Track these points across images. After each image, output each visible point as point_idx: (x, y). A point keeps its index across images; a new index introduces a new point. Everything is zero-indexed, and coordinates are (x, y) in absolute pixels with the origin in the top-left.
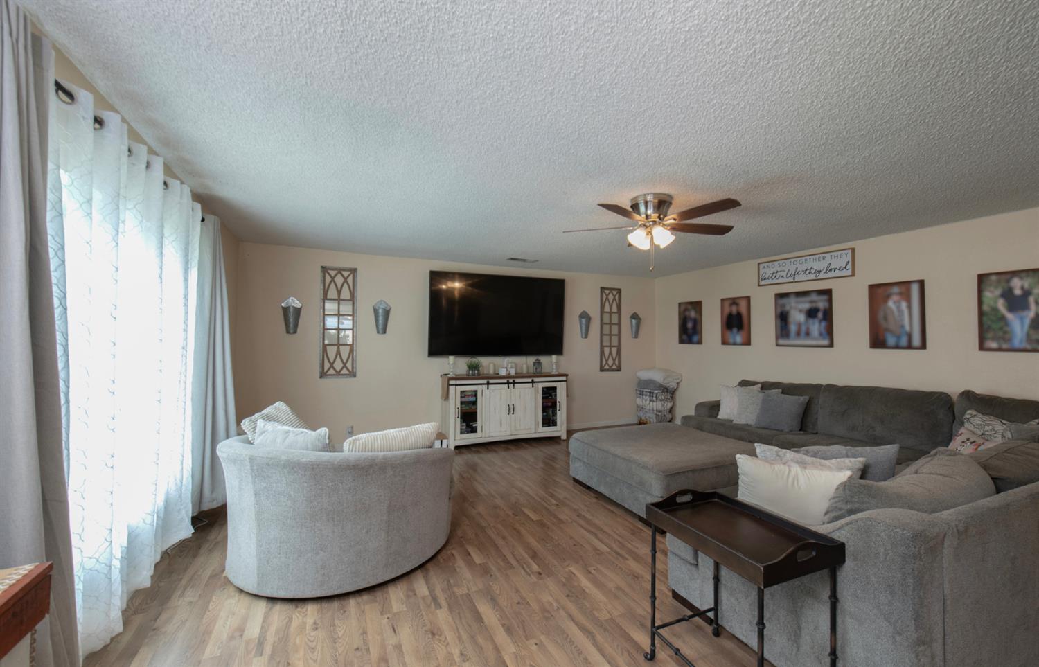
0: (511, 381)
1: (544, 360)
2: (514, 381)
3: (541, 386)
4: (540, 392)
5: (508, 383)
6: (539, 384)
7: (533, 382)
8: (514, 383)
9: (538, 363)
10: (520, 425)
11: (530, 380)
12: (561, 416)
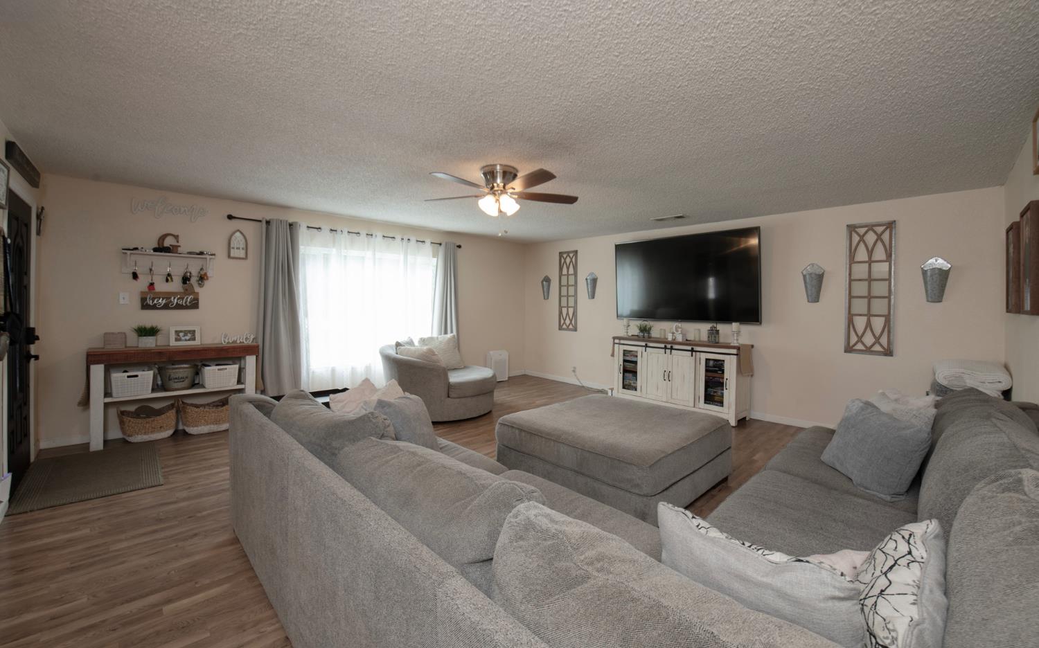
0: (669, 346)
1: (721, 327)
2: (672, 347)
3: (704, 356)
4: (703, 363)
5: (665, 348)
6: (702, 354)
7: (692, 350)
8: (672, 348)
9: (714, 333)
10: (677, 395)
11: (689, 348)
12: (730, 394)
